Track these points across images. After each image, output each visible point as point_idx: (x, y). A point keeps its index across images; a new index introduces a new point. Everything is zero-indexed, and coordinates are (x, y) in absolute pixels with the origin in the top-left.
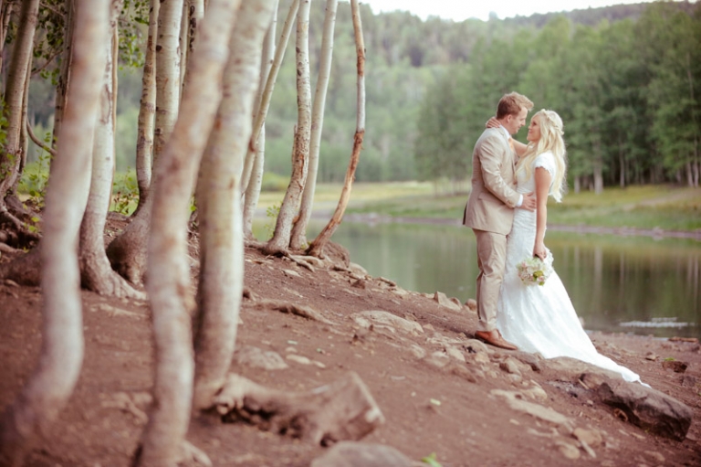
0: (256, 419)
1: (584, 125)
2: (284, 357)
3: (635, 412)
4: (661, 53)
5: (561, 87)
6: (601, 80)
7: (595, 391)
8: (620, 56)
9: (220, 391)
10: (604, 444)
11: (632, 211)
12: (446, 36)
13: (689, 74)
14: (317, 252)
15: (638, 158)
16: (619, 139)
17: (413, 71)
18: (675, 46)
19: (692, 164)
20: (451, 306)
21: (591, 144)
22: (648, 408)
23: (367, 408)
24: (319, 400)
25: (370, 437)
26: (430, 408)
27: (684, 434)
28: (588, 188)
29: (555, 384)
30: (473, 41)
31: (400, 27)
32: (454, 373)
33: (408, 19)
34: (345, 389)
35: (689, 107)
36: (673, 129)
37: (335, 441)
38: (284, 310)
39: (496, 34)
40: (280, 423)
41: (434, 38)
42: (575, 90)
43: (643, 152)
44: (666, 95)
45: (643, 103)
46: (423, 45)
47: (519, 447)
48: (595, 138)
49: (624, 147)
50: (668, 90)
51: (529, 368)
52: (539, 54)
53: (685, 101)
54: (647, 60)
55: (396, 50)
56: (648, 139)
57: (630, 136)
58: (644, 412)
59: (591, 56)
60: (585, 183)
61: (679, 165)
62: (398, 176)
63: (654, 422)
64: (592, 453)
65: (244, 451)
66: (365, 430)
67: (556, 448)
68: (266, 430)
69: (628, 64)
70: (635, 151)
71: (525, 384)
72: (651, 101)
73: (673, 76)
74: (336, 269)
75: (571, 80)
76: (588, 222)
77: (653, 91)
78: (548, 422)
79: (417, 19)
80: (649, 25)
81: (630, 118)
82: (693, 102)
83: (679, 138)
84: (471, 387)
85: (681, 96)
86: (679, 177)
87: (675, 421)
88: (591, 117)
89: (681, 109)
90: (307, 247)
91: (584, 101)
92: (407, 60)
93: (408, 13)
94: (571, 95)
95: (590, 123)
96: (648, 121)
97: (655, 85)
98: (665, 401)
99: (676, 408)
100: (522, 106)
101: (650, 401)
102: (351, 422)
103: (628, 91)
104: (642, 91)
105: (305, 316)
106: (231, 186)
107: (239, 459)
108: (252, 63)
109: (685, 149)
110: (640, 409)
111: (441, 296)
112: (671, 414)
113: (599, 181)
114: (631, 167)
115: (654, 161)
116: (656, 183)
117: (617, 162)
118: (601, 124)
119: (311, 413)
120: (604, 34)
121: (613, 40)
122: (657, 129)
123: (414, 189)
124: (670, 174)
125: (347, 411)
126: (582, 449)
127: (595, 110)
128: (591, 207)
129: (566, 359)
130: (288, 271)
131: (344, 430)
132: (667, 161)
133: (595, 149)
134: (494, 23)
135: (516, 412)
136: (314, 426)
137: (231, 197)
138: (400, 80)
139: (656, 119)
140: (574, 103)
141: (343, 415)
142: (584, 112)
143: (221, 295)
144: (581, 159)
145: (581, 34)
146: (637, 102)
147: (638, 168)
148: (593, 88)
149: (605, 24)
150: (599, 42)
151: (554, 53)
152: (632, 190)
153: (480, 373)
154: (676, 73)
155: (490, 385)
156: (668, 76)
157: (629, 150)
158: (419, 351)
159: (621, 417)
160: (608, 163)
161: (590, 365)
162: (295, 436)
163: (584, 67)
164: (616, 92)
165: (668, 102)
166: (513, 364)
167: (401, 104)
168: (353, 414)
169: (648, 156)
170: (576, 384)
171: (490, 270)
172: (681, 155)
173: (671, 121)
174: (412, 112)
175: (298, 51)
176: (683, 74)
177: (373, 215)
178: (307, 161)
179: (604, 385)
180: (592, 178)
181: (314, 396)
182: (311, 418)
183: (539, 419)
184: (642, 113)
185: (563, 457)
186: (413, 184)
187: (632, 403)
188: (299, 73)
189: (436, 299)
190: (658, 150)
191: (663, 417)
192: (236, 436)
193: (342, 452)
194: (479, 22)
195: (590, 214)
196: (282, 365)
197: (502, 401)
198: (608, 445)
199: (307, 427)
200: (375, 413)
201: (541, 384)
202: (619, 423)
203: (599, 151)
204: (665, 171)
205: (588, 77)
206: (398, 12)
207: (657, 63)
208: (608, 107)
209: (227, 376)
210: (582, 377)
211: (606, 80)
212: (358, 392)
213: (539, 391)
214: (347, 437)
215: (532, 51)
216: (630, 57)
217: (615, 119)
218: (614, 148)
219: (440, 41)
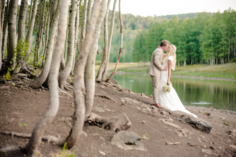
0: (98, 124)
1: (181, 47)
2: (104, 109)
3: (197, 125)
4: (203, 27)
5: (175, 36)
6: (186, 34)
7: (186, 120)
8: (192, 28)
9: (89, 117)
10: (189, 133)
11: (194, 72)
12: (142, 21)
13: (211, 33)
14: (109, 81)
15: (196, 56)
16: (191, 51)
17: (132, 31)
18: (207, 25)
19: (212, 58)
20: (146, 97)
21: (183, 53)
22: (200, 124)
23: (128, 122)
24: (115, 120)
25: (128, 130)
26: (143, 123)
27: (210, 131)
28: (182, 65)
29: (175, 118)
30: (150, 22)
31: (129, 18)
32: (148, 114)
33: (131, 16)
34: (122, 117)
35: (211, 42)
36: (206, 49)
37: (119, 131)
38: (102, 97)
39: (156, 21)
40: (105, 126)
41: (138, 21)
42: (179, 37)
43: (198, 55)
44: (204, 39)
45: (198, 41)
46: (135, 23)
47: (167, 133)
48: (184, 51)
49: (192, 53)
50: (205, 37)
51: (168, 113)
52: (169, 26)
53: (210, 41)
54: (199, 29)
55: (128, 25)
56: (199, 51)
57: (194, 50)
58: (199, 125)
59: (183, 27)
60: (181, 63)
61: (208, 59)
62: (128, 61)
63: (202, 128)
64: (186, 135)
65: (96, 133)
66: (127, 128)
67: (176, 134)
68: (101, 127)
69: (194, 30)
70: (196, 54)
71: (167, 117)
72: (200, 40)
73: (206, 34)
74: (114, 86)
75: (178, 34)
76: (182, 75)
77: (200, 38)
78: (174, 127)
79: (134, 16)
80: (200, 19)
81: (194, 45)
82: (212, 41)
83: (208, 51)
84: (153, 118)
85: (209, 39)
86: (208, 62)
87: (208, 128)
88: (183, 45)
89: (208, 43)
90: (106, 80)
91: (181, 40)
92: (131, 28)
93: (131, 14)
94: (177, 38)
95: (183, 46)
96: (199, 46)
97: (201, 36)
98: (205, 123)
99: (207, 124)
100: (167, 43)
101: (201, 123)
102: (123, 125)
103: (194, 37)
104: (198, 38)
105: (108, 98)
106: (93, 63)
107: (95, 135)
108: (99, 31)
109: (209, 54)
110: (198, 125)
111: (143, 94)
112: (206, 126)
113: (185, 63)
114: (194, 59)
115: (201, 57)
116: (201, 64)
117: (190, 57)
118: (186, 47)
119: (113, 123)
120: (187, 21)
121: (190, 23)
122: (202, 49)
123: (132, 64)
124: (205, 61)
125: (122, 123)
126: (183, 134)
127: (184, 43)
128: (183, 70)
129: (178, 111)
130: (101, 87)
131: (121, 127)
132: (205, 58)
133: (184, 54)
134: (156, 18)
135: (165, 124)
136: (114, 126)
137: (93, 66)
138: (129, 33)
139: (201, 45)
140: (178, 41)
141: (121, 124)
142: (181, 43)
143: (90, 92)
144: (180, 56)
145: (180, 21)
146: (196, 41)
147: (196, 60)
148: (184, 37)
149: (188, 18)
150: (186, 23)
151: (173, 27)
152: (194, 65)
153: (156, 114)
154: (207, 32)
155: (158, 118)
156: (205, 34)
157: (194, 54)
158: (139, 108)
159: (193, 127)
160: (188, 58)
161: (185, 113)
162: (109, 129)
163: (181, 30)
164: (190, 38)
165: (205, 41)
166: (164, 112)
167: (129, 40)
168: (124, 124)
169: (199, 56)
170: (181, 118)
171: (156, 87)
172: (208, 56)
173: (206, 46)
174: (132, 43)
175: (105, 26)
176: (209, 33)
177: (120, 72)
178: (107, 56)
179: (189, 118)
180: (183, 62)
181: (114, 119)
182: (113, 124)
183: (172, 126)
184: (198, 44)
185: (178, 136)
186: (132, 63)
187: (196, 123)
188: (105, 32)
189: (141, 95)
190: (202, 54)
191: (204, 127)
192: (93, 129)
193: (121, 133)
194: (151, 17)
195: (182, 72)
196: (103, 111)
197: (162, 122)
198: (190, 134)
199: (112, 127)
200: (129, 123)
201: (172, 118)
202: (192, 128)
203: (185, 54)
204: (204, 60)
205: (183, 33)
206: (128, 14)
207: (202, 30)
208: (188, 42)
209: (91, 113)
210: (183, 116)
211: (187, 34)
212: (125, 118)
213: (171, 119)
214: (122, 130)
215: (167, 26)
216: (194, 28)
217: (190, 45)
218: (189, 53)
219: (140, 22)
